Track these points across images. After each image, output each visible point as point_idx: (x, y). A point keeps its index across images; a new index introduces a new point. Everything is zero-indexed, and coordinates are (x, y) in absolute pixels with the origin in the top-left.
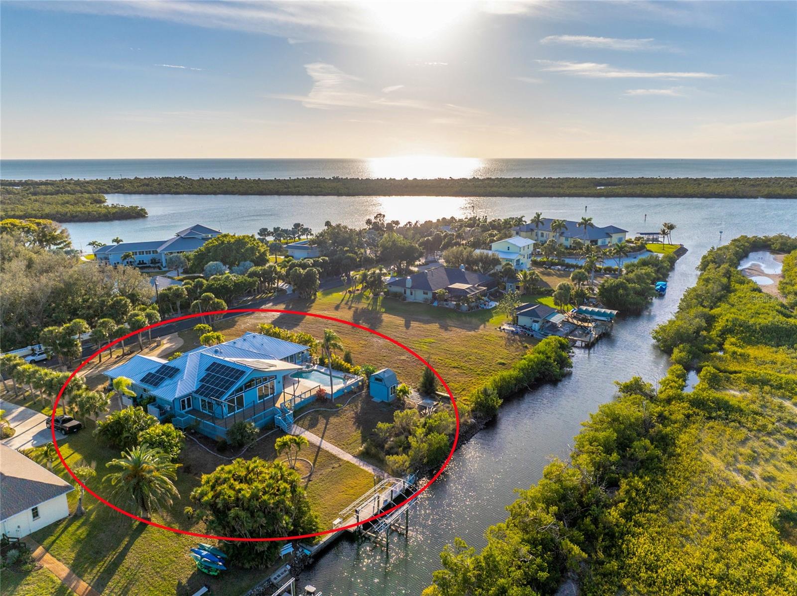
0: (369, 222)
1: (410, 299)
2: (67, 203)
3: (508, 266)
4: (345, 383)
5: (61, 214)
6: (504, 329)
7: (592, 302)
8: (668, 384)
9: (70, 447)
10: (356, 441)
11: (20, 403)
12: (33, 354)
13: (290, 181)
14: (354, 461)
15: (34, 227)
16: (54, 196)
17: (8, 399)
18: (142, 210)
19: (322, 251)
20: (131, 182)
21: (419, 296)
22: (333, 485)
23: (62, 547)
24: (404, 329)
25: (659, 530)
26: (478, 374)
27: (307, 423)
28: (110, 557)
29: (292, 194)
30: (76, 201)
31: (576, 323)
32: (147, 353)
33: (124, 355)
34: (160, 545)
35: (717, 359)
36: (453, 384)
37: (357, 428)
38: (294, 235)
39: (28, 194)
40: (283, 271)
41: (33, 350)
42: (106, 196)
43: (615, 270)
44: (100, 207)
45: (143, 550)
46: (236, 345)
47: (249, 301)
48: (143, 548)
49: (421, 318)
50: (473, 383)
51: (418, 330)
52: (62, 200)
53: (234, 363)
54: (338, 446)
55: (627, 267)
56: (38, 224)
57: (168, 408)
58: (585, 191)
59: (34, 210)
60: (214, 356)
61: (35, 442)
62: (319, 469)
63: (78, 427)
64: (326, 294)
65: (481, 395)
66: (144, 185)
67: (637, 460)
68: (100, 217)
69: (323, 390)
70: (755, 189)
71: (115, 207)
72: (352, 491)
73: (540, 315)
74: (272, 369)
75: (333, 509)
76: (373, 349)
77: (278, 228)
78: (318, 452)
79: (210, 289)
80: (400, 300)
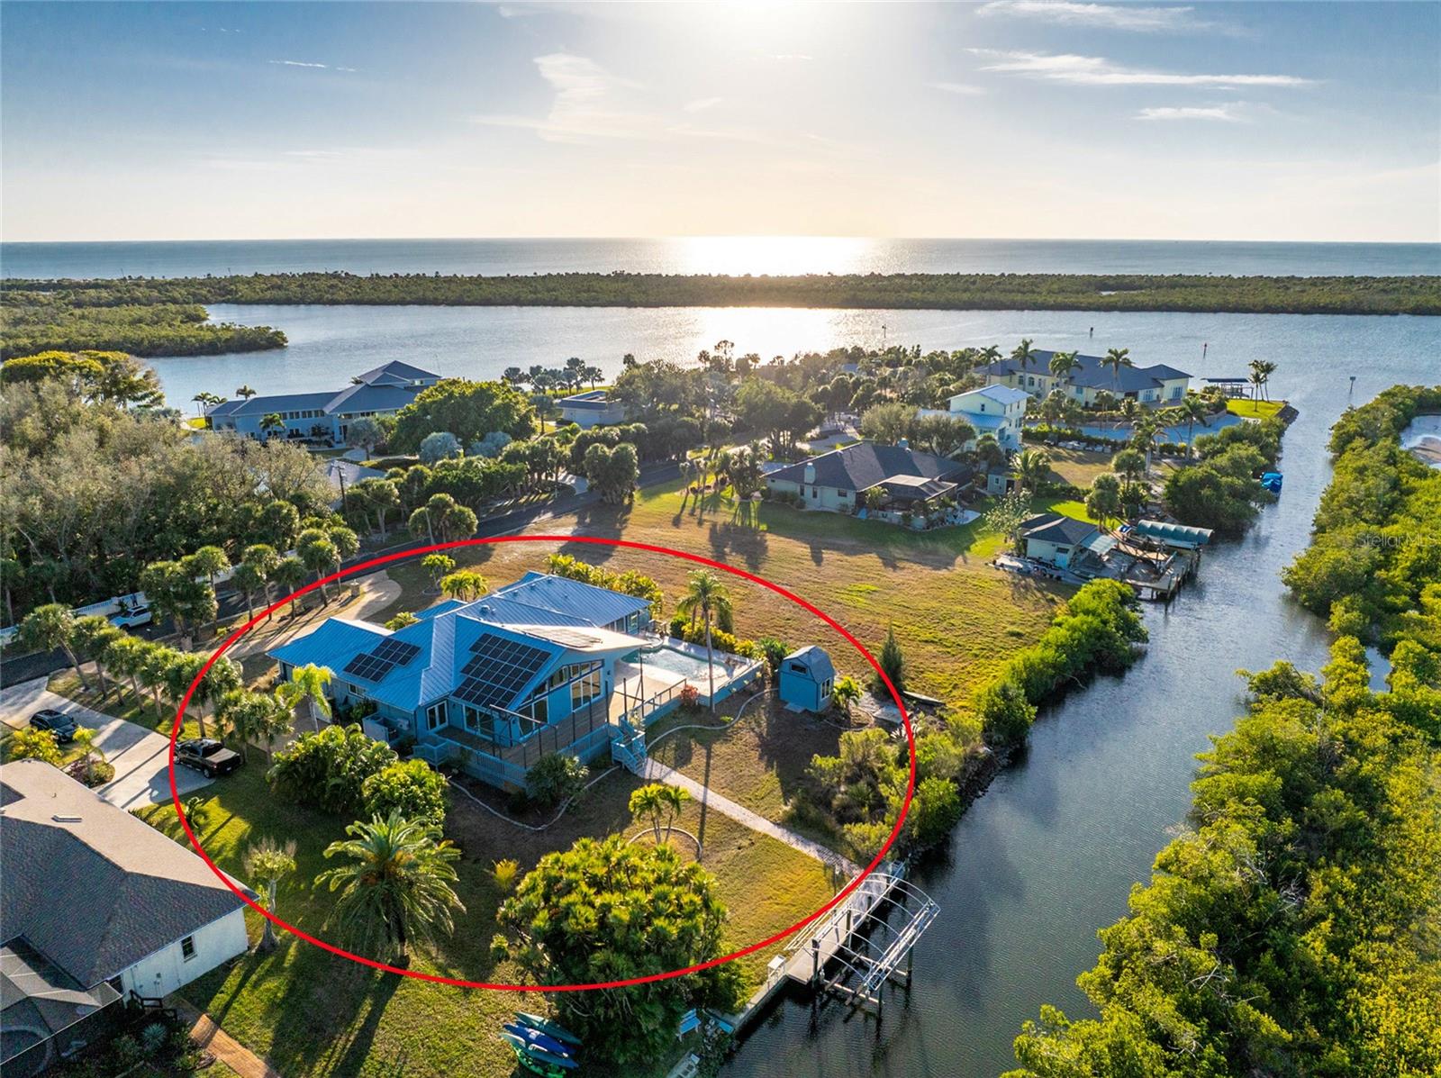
0: (704, 356)
1: (812, 505)
2: (140, 321)
3: (989, 443)
4: (730, 675)
5: (131, 343)
6: (1002, 565)
7: (1153, 512)
8: (1341, 675)
9: (223, 804)
10: (772, 791)
11: (114, 711)
12: (124, 612)
13: (535, 279)
14: (778, 833)
15: (97, 366)
16: (114, 308)
17: (89, 703)
18: (278, 333)
19: (631, 412)
20: (248, 283)
21: (830, 498)
22: (748, 883)
23: (246, 1018)
24: (813, 565)
25: (1408, 977)
26: (976, 656)
27: (670, 754)
28: (344, 1038)
29: (545, 303)
30: (155, 318)
31: (1134, 553)
32: (337, 612)
33: (293, 615)
34: (436, 1013)
35: (1416, 624)
36: (932, 675)
37: (767, 766)
38: (569, 382)
39: (67, 305)
40: (567, 451)
41: (121, 604)
42: (208, 309)
43: (1179, 450)
44: (201, 328)
45: (405, 1023)
46: (518, 600)
47: (508, 508)
48: (404, 1019)
49: (839, 542)
50: (969, 673)
51: (838, 566)
52: (131, 316)
53: (524, 636)
54: (740, 801)
55: (1202, 445)
56: (105, 361)
57: (404, 725)
58: (1082, 299)
59: (83, 335)
60: (482, 621)
61: (156, 793)
62: (713, 850)
63: (233, 762)
64: (649, 495)
65: (996, 699)
66: (273, 287)
67: (1324, 831)
68: (202, 347)
69: (692, 688)
70: (1390, 297)
71: (228, 329)
72: (787, 898)
73: (1070, 537)
74: (596, 647)
75: (758, 934)
76: (763, 604)
77: (539, 368)
78: (703, 815)
79: (439, 485)
80: (794, 507)
